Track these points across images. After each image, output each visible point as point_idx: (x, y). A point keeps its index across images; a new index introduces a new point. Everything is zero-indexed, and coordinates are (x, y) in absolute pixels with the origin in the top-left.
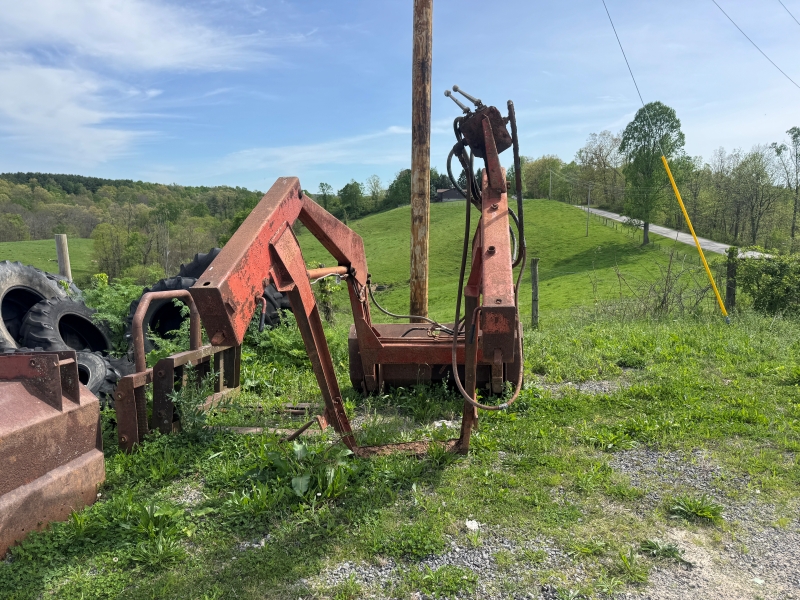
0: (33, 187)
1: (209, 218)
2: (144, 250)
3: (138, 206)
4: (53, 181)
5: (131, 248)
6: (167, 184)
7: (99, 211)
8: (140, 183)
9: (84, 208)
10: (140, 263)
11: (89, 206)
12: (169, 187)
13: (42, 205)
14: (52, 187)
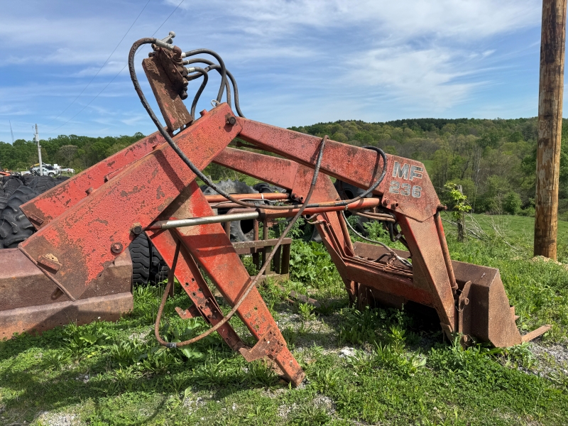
0: (404, 128)
1: (522, 143)
2: (463, 168)
3: (468, 136)
4: (416, 123)
5: (454, 167)
6: (493, 119)
7: (442, 142)
8: (472, 120)
9: (432, 139)
10: (459, 177)
11: (436, 138)
12: (494, 121)
13: (408, 140)
14: (415, 128)
